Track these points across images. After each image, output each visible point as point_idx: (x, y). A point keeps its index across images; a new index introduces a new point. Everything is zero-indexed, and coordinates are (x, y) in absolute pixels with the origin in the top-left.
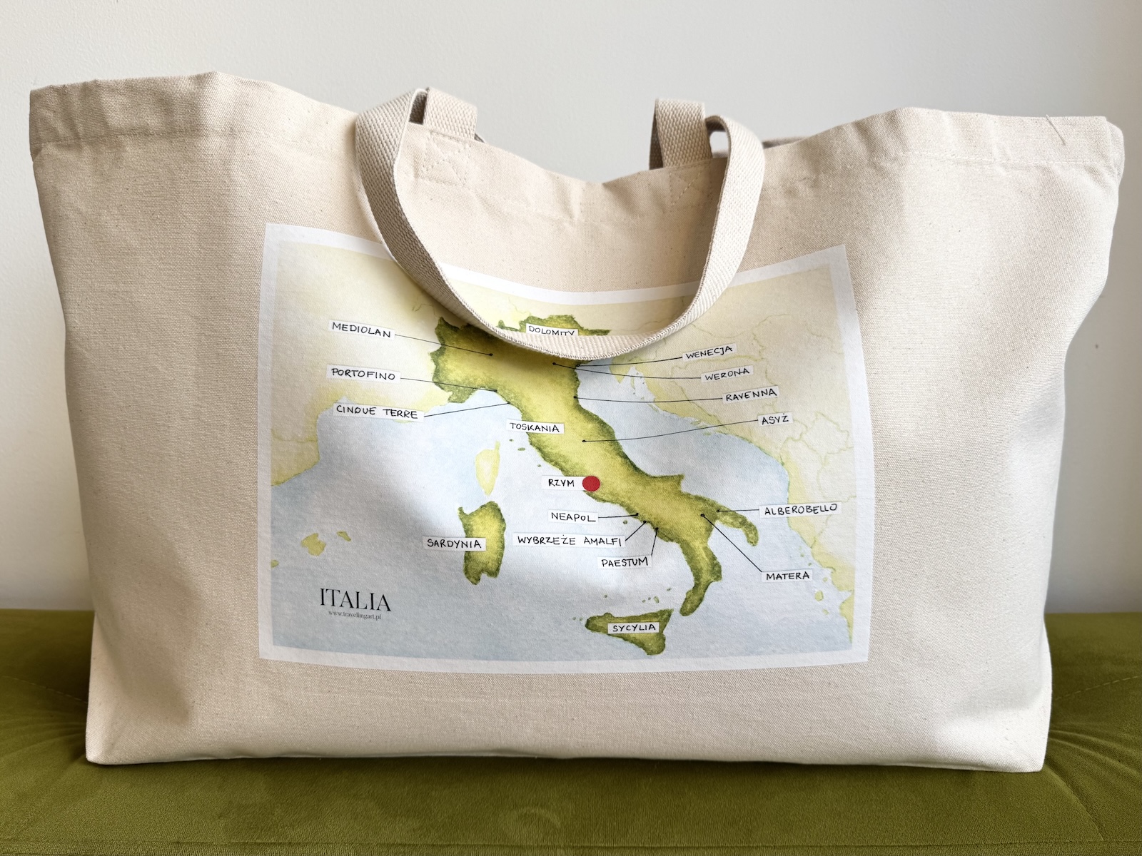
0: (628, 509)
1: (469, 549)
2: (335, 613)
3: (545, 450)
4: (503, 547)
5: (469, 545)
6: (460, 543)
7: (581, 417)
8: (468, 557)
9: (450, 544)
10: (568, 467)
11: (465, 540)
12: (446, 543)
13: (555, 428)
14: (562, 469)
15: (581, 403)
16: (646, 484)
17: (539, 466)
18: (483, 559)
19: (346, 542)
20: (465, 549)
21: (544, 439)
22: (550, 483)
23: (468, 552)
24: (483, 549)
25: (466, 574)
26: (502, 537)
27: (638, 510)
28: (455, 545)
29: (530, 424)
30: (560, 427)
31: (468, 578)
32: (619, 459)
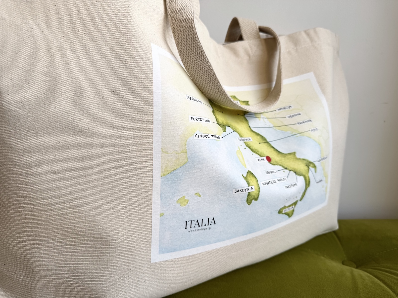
0: (283, 167)
1: (250, 191)
2: (191, 231)
3: (251, 148)
4: (259, 188)
5: (249, 190)
6: (247, 189)
7: (255, 134)
8: (249, 194)
9: (243, 191)
10: (260, 154)
11: (248, 188)
12: (242, 191)
13: (250, 140)
14: (259, 154)
15: (252, 129)
16: (285, 157)
17: (252, 154)
18: (254, 194)
19: (199, 197)
20: (248, 191)
21: (249, 144)
22: (259, 160)
23: (249, 193)
24: (254, 190)
25: (247, 201)
26: (258, 184)
27: (286, 166)
28: (245, 190)
29: (242, 138)
30: (250, 138)
31: (247, 203)
32: (272, 149)
